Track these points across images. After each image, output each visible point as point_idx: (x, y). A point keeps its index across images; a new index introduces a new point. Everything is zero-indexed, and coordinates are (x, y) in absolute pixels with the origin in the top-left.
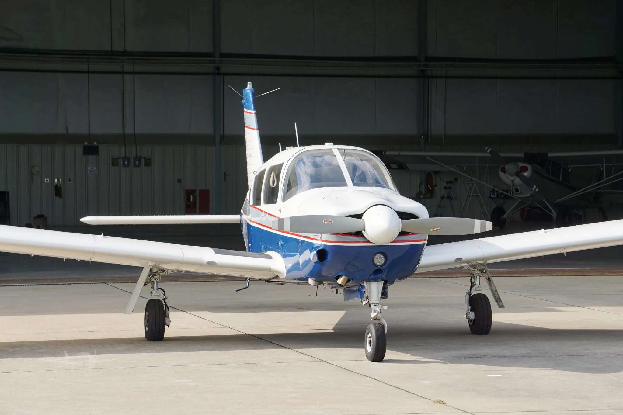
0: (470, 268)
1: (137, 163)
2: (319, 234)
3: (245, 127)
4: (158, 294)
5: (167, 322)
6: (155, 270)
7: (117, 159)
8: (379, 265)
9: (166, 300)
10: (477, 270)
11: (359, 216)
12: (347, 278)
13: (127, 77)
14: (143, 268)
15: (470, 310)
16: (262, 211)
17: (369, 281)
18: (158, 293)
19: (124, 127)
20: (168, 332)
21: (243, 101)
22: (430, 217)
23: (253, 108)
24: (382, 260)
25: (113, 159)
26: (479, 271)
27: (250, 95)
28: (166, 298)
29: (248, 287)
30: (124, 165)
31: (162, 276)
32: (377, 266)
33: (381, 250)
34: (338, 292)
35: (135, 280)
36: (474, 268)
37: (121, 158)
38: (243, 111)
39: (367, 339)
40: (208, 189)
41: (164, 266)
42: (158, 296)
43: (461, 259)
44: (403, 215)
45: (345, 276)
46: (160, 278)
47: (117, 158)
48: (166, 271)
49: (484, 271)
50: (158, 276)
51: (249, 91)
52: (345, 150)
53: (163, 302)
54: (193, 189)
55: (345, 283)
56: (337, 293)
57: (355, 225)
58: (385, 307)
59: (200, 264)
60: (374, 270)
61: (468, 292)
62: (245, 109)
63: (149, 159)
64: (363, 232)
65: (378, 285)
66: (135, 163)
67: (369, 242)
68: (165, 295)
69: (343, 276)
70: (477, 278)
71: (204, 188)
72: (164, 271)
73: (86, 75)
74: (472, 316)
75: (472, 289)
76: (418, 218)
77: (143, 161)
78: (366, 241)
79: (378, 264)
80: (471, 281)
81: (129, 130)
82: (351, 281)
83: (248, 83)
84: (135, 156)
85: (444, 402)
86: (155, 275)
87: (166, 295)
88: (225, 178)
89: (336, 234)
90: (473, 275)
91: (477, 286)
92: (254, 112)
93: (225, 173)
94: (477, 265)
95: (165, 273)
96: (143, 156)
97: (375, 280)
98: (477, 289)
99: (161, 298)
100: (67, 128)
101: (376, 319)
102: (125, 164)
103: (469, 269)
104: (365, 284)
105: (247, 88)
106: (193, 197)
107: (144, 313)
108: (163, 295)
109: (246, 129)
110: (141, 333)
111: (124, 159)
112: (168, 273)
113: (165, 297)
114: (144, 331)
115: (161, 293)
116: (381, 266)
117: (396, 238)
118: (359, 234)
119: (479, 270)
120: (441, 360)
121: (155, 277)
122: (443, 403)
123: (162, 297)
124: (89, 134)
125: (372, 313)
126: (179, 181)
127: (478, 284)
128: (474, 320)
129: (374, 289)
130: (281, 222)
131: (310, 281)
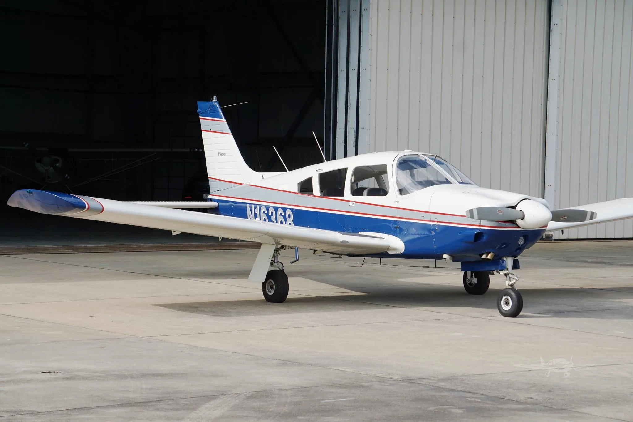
3: (202, 131)
9: (284, 270)
11: (514, 207)
14: (261, 244)
15: (473, 277)
16: (349, 201)
17: (507, 256)
18: (278, 265)
21: (199, 110)
23: (223, 116)
27: (218, 106)
32: (518, 246)
33: (527, 233)
38: (199, 118)
39: (502, 300)
45: (493, 253)
51: (214, 104)
55: (491, 257)
56: (380, 264)
57: (515, 214)
60: (516, 249)
62: (201, 117)
64: (519, 220)
65: (512, 258)
79: (520, 243)
82: (496, 256)
92: (225, 120)
97: (510, 256)
104: (505, 259)
116: (522, 245)
118: (512, 221)
128: (476, 284)
129: (509, 262)
130: (471, 211)
131: (445, 256)
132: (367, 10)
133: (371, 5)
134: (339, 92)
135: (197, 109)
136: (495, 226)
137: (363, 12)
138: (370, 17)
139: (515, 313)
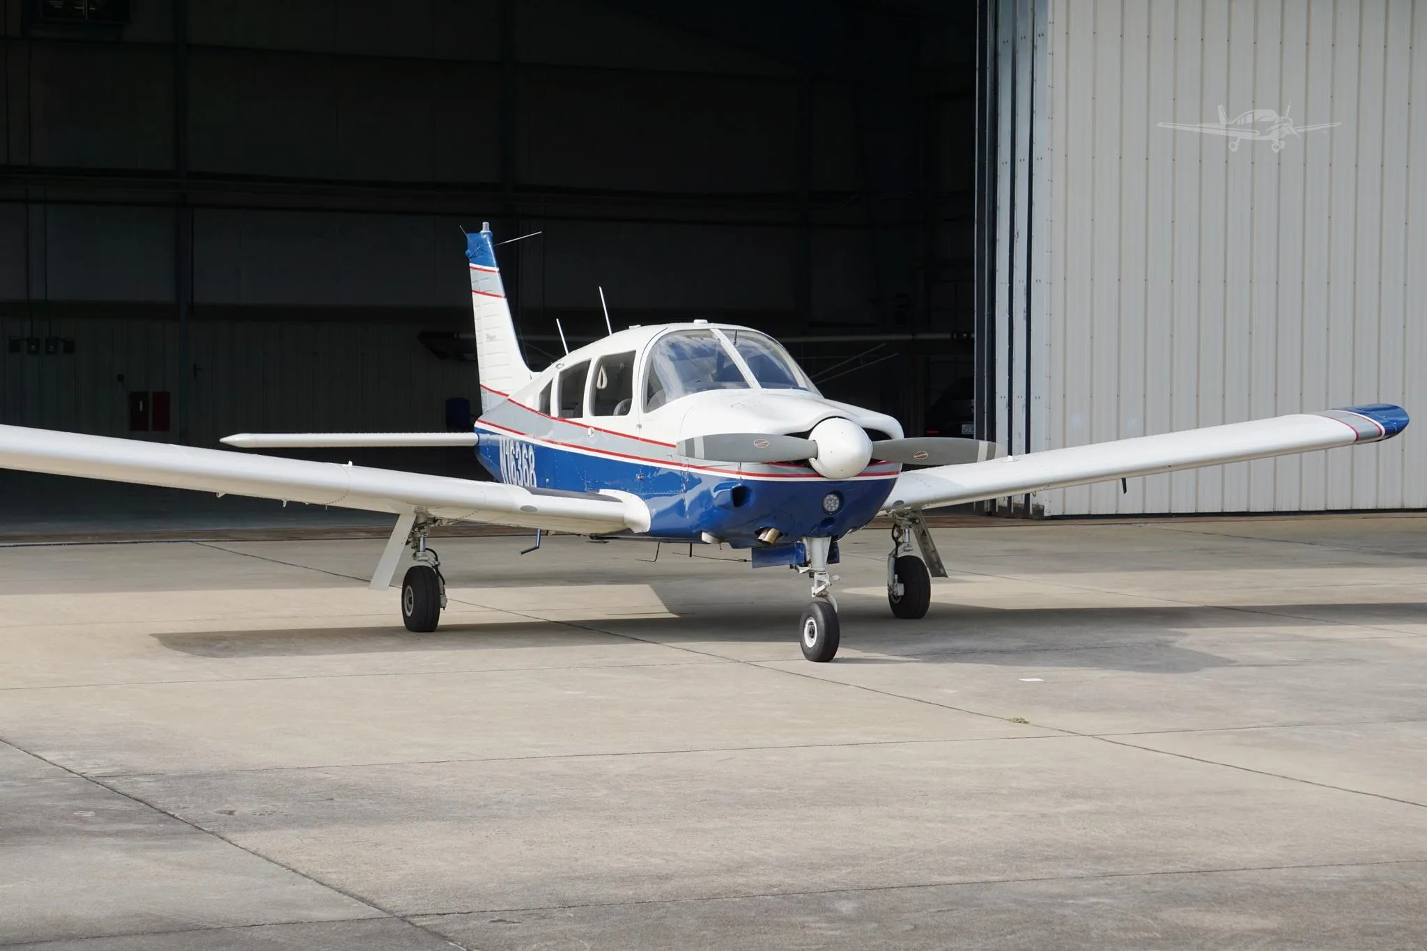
0: (897, 516)
1: (51, 348)
2: (737, 463)
3: (473, 293)
4: (427, 558)
5: (443, 601)
6: (422, 520)
7: (17, 340)
8: (830, 512)
9: (439, 568)
10: (905, 519)
11: (805, 435)
12: (778, 532)
13: (35, 209)
14: (398, 515)
15: (896, 581)
16: (588, 427)
17: (810, 536)
18: (426, 556)
19: (28, 290)
20: (445, 618)
21: (468, 251)
22: (905, 437)
23: (495, 262)
24: (836, 504)
25: (11, 341)
26: (909, 521)
27: (489, 243)
28: (439, 564)
29: (538, 548)
30: (29, 351)
31: (432, 530)
32: (828, 513)
33: (838, 488)
34: (693, 554)
35: (386, 533)
36: (902, 516)
37: (24, 340)
38: (469, 267)
39: (804, 627)
40: (168, 391)
41: (434, 513)
42: (426, 561)
43: (902, 502)
44: (875, 435)
45: (775, 528)
46: (430, 533)
47: (18, 338)
48: (439, 521)
49: (917, 520)
50: (426, 529)
51: (485, 236)
52: (736, 331)
53: (434, 570)
54: (144, 390)
55: (774, 539)
56: (691, 556)
57: (797, 448)
58: (836, 577)
59: (509, 511)
60: (820, 519)
61: (892, 553)
62: (471, 265)
63: (72, 342)
64: (812, 460)
65: (823, 542)
66: (48, 347)
67: (819, 475)
68: (437, 560)
69: (771, 528)
70: (905, 531)
71: (161, 390)
72: (435, 520)
74: (900, 590)
75: (899, 549)
76: (889, 439)
77: (61, 345)
78: (815, 473)
79: (829, 509)
80: (893, 538)
82: (784, 536)
83: (484, 223)
84: (47, 335)
85: (1026, 720)
86: (423, 528)
88: (195, 373)
89: (768, 463)
90: (899, 527)
91: (906, 544)
92: (497, 269)
93: (195, 366)
94: (906, 512)
95: (437, 524)
96: (61, 338)
97: (818, 536)
98: (907, 549)
99: (430, 564)
101: (821, 595)
104: (805, 541)
105: (482, 232)
106: (144, 404)
107: (401, 591)
108: (433, 559)
109: (474, 295)
110: (396, 618)
111: (30, 341)
112: (442, 524)
113: (436, 563)
114: (402, 616)
115: (431, 556)
116: (835, 512)
117: (865, 469)
118: (804, 463)
119: (909, 519)
120: (914, 657)
121: (422, 531)
122: (1025, 722)
123: (433, 563)
125: (813, 586)
126: (120, 378)
127: (907, 541)
128: (902, 596)
129: (817, 548)
130: (690, 444)
131: (705, 537)
132: (1043, 35)
133: (1050, 26)
134: (999, 208)
135: (467, 249)
136: (769, 473)
137: (1038, 41)
138: (1050, 50)
139: (825, 653)
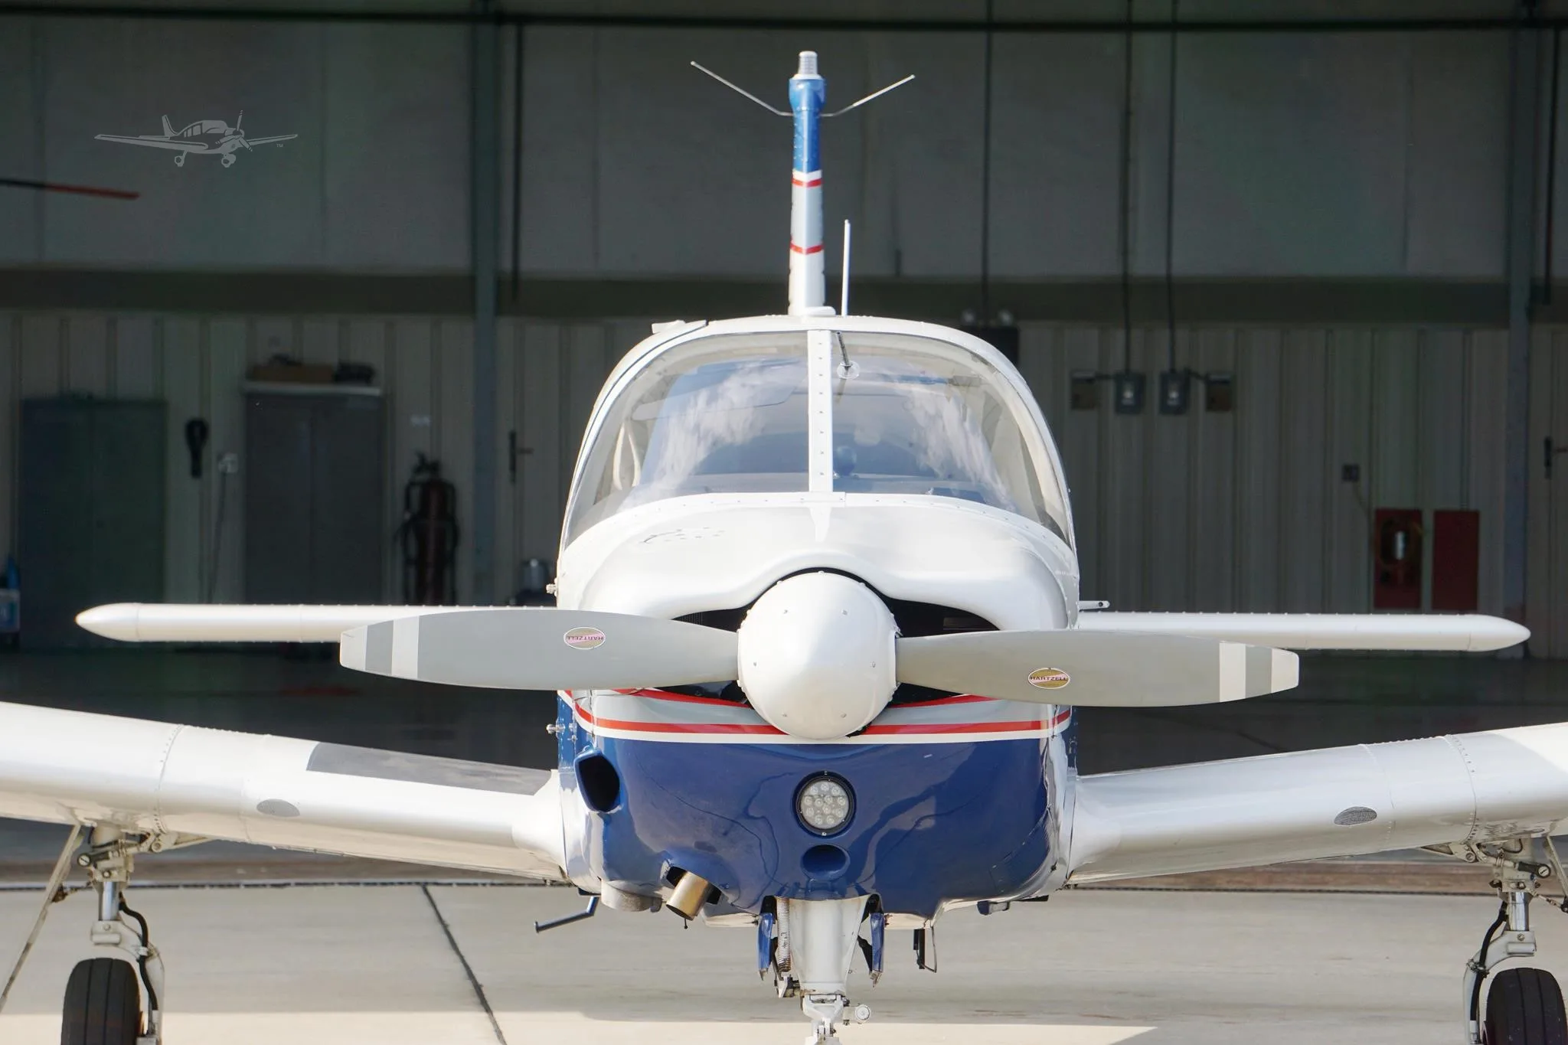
0: (1481, 855)
1: (1173, 399)
4: (115, 938)
6: (104, 836)
7: (1090, 381)
8: (822, 830)
9: (149, 965)
10: (1510, 864)
12: (706, 882)
13: (1148, 44)
17: (795, 897)
18: (115, 932)
19: (1125, 252)
24: (838, 806)
25: (1075, 382)
26: (1519, 869)
28: (150, 955)
30: (1120, 408)
31: (137, 862)
32: (814, 832)
36: (1500, 856)
37: (1107, 377)
40: (1472, 507)
41: (145, 824)
42: (116, 945)
43: (1368, 814)
44: (919, 617)
46: (131, 869)
47: (1091, 375)
48: (151, 839)
49: (1542, 869)
50: (114, 860)
53: (136, 967)
54: (1407, 504)
59: (235, 813)
60: (803, 852)
61: (1472, 960)
63: (1225, 382)
66: (1164, 395)
67: (772, 729)
68: (144, 941)
69: (690, 873)
70: (1514, 899)
71: (1453, 504)
72: (143, 838)
73: (980, 38)
75: (1493, 950)
76: (997, 629)
77: (1200, 390)
78: (764, 722)
79: (817, 822)
81: (1146, 264)
83: (803, 54)
84: (1165, 366)
86: (105, 856)
87: (150, 939)
88: (1548, 464)
89: (638, 693)
90: (1500, 885)
91: (1515, 937)
93: (1548, 443)
94: (1513, 845)
95: (144, 847)
96: (1202, 371)
98: (1512, 948)
99: (129, 953)
100: (898, 256)
102: (1170, 403)
103: (1476, 860)
106: (1406, 540)
108: (137, 940)
111: (1120, 379)
112: (159, 846)
113: (143, 951)
115: (130, 933)
119: (1521, 863)
121: (103, 864)
123: (133, 952)
124: (985, 276)
126: (1350, 473)
